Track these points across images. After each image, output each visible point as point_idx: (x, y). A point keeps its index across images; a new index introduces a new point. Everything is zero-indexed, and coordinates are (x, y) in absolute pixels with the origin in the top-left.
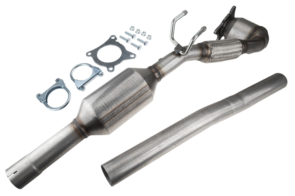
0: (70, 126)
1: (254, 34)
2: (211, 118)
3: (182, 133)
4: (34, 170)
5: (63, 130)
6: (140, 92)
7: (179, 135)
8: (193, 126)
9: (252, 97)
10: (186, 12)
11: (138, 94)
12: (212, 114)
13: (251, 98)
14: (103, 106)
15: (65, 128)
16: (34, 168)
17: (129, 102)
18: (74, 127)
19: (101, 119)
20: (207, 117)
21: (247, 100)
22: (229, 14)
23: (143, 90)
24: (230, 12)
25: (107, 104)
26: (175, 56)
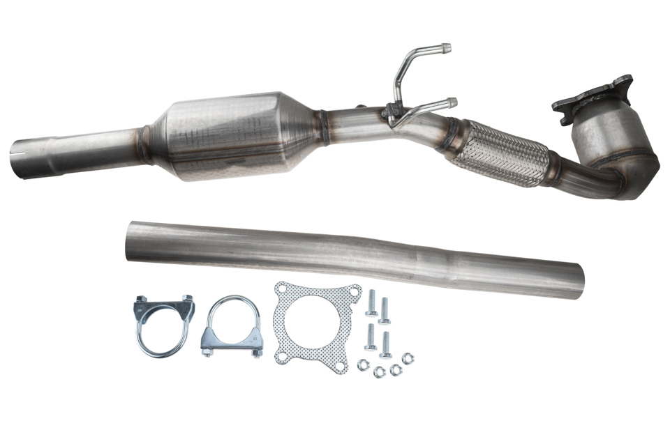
0: (132, 132)
1: (616, 160)
2: (355, 263)
3: (284, 256)
4: (48, 166)
5: (119, 131)
6: (260, 148)
7: (275, 256)
8: (312, 258)
9: (473, 276)
10: (445, 48)
11: (255, 149)
12: (363, 259)
13: (470, 276)
14: (186, 135)
15: (124, 131)
16: (50, 163)
17: (232, 154)
18: (135, 138)
19: (172, 154)
20: (349, 258)
21: (459, 275)
22: (608, 86)
23: (268, 147)
24: (614, 83)
25: (195, 136)
26: (377, 120)
